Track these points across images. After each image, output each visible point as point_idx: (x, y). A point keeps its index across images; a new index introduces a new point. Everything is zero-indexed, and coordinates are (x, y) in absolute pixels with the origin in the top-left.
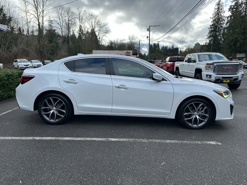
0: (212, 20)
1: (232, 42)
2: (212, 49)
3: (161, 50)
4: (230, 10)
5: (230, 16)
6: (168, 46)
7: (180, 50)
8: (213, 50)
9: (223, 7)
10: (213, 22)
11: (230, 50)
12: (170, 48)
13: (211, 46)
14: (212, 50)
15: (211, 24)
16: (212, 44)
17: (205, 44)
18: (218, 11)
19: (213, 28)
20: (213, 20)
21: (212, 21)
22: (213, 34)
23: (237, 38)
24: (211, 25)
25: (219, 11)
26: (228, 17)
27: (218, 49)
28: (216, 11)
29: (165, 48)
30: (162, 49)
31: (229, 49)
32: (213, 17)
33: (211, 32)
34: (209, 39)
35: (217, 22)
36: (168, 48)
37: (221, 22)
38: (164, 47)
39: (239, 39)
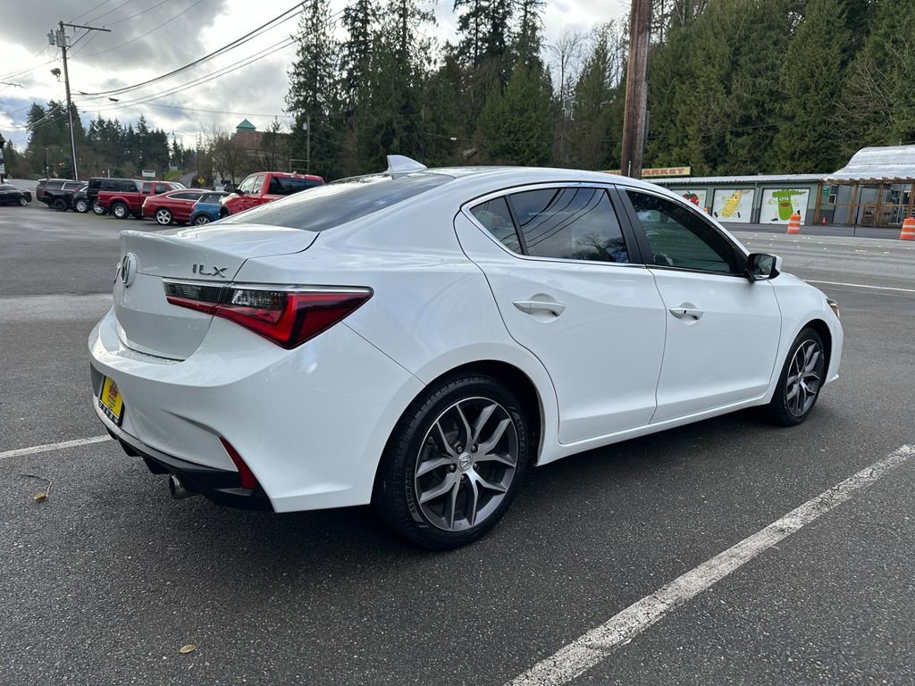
0: (297, 46)
1: (377, 132)
2: (308, 149)
3: (89, 136)
4: (346, 24)
5: (348, 43)
6: (119, 120)
7: (175, 144)
8: (313, 153)
9: (329, 9)
10: (301, 54)
11: (373, 159)
12: (130, 128)
13: (305, 138)
14: (311, 153)
15: (297, 60)
16: (309, 133)
17: (272, 131)
18: (313, 17)
19: (305, 76)
20: (303, 48)
21: (300, 48)
22: (306, 97)
23: (390, 123)
24: (296, 63)
25: (318, 18)
26: (343, 45)
27: (329, 152)
28: (309, 16)
29: (107, 130)
30: (92, 129)
31: (371, 155)
32: (301, 36)
33: (298, 88)
34: (295, 115)
35: (316, 57)
36: (123, 128)
37: (328, 60)
38: (101, 122)
39: (395, 125)
